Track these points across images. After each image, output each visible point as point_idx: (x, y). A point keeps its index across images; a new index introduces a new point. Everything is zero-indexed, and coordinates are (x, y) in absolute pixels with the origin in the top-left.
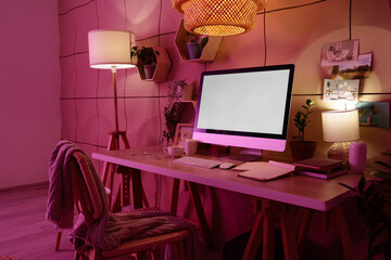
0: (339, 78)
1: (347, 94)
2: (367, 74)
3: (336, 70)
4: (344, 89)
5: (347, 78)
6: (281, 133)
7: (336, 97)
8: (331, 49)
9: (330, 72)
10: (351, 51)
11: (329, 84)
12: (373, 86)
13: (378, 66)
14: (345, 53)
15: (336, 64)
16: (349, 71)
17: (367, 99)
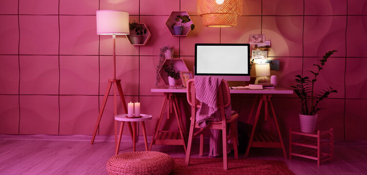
0: (258, 50)
1: (262, 57)
2: (269, 49)
3: (256, 46)
4: (261, 55)
5: (261, 50)
6: (247, 73)
7: (257, 58)
8: (254, 37)
9: (254, 47)
10: (262, 38)
11: (254, 52)
12: (271, 53)
13: (273, 46)
14: (260, 39)
15: (256, 44)
16: (262, 47)
17: (270, 59)
